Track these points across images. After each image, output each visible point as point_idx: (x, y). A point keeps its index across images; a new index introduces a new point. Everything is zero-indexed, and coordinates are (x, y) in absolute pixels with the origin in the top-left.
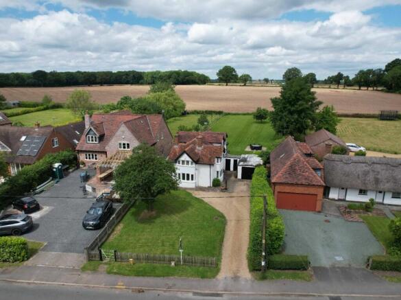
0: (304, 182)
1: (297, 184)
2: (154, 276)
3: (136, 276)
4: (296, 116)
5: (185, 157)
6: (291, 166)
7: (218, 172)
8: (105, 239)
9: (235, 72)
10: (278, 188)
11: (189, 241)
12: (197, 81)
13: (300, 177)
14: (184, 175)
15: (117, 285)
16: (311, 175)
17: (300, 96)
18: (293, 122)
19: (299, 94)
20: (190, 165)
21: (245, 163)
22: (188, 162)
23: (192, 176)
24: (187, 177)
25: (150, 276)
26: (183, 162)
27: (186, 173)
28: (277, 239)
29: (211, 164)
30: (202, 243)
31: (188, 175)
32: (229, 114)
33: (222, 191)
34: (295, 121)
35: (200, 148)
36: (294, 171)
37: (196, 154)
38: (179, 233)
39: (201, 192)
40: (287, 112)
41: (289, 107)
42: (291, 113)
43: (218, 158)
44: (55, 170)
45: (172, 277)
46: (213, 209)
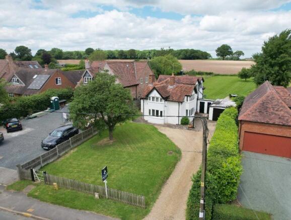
0: (277, 121)
1: (268, 124)
2: (71, 207)
3: (52, 203)
4: (277, 68)
5: (155, 94)
6: (263, 104)
7: (187, 110)
8: (52, 160)
9: (231, 49)
10: (245, 127)
11: (129, 173)
12: (201, 57)
13: (273, 115)
14: (153, 111)
15: (26, 212)
16: (286, 115)
17: (282, 49)
18: (273, 74)
19: (282, 47)
20: (159, 102)
21: (218, 105)
22: (157, 98)
23: (161, 112)
24: (156, 113)
25: (66, 206)
26: (153, 98)
27: (156, 109)
28: (228, 183)
29: (180, 102)
30: (142, 177)
31: (157, 111)
32: (218, 75)
33: (189, 129)
34: (275, 73)
35: (172, 87)
36: (266, 109)
37: (167, 92)
38: (124, 163)
39: (168, 129)
40: (268, 65)
41: (270, 60)
42: (272, 66)
43: (187, 96)
44: (52, 102)
45: (87, 212)
46: (172, 144)
